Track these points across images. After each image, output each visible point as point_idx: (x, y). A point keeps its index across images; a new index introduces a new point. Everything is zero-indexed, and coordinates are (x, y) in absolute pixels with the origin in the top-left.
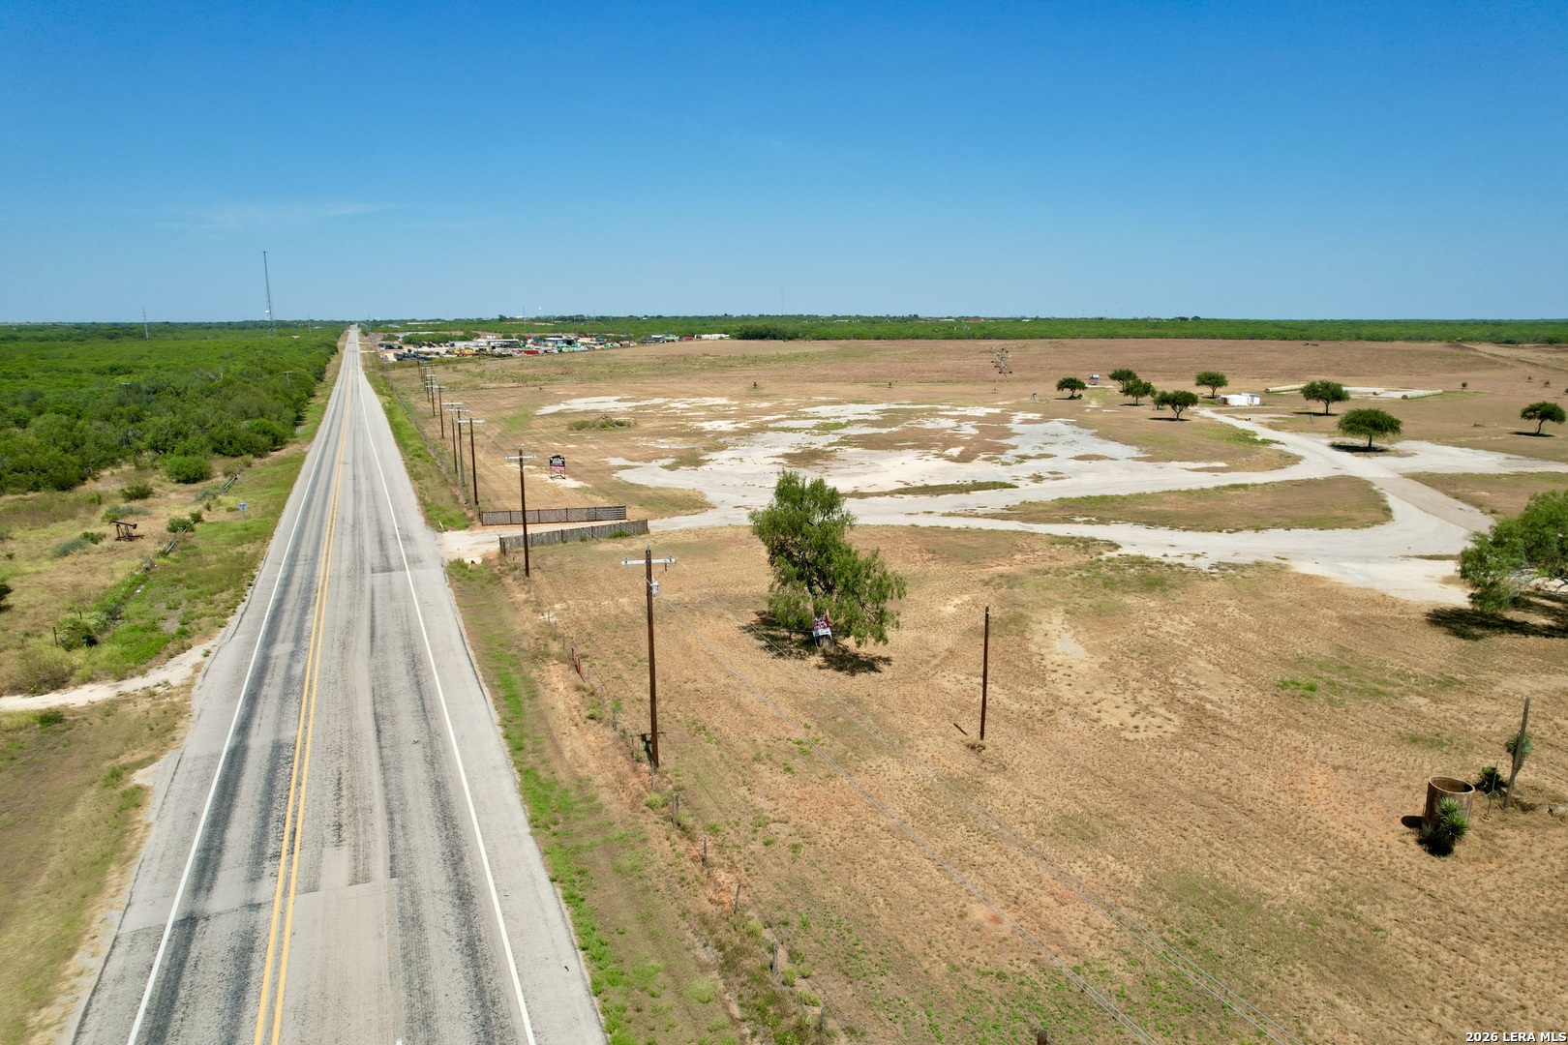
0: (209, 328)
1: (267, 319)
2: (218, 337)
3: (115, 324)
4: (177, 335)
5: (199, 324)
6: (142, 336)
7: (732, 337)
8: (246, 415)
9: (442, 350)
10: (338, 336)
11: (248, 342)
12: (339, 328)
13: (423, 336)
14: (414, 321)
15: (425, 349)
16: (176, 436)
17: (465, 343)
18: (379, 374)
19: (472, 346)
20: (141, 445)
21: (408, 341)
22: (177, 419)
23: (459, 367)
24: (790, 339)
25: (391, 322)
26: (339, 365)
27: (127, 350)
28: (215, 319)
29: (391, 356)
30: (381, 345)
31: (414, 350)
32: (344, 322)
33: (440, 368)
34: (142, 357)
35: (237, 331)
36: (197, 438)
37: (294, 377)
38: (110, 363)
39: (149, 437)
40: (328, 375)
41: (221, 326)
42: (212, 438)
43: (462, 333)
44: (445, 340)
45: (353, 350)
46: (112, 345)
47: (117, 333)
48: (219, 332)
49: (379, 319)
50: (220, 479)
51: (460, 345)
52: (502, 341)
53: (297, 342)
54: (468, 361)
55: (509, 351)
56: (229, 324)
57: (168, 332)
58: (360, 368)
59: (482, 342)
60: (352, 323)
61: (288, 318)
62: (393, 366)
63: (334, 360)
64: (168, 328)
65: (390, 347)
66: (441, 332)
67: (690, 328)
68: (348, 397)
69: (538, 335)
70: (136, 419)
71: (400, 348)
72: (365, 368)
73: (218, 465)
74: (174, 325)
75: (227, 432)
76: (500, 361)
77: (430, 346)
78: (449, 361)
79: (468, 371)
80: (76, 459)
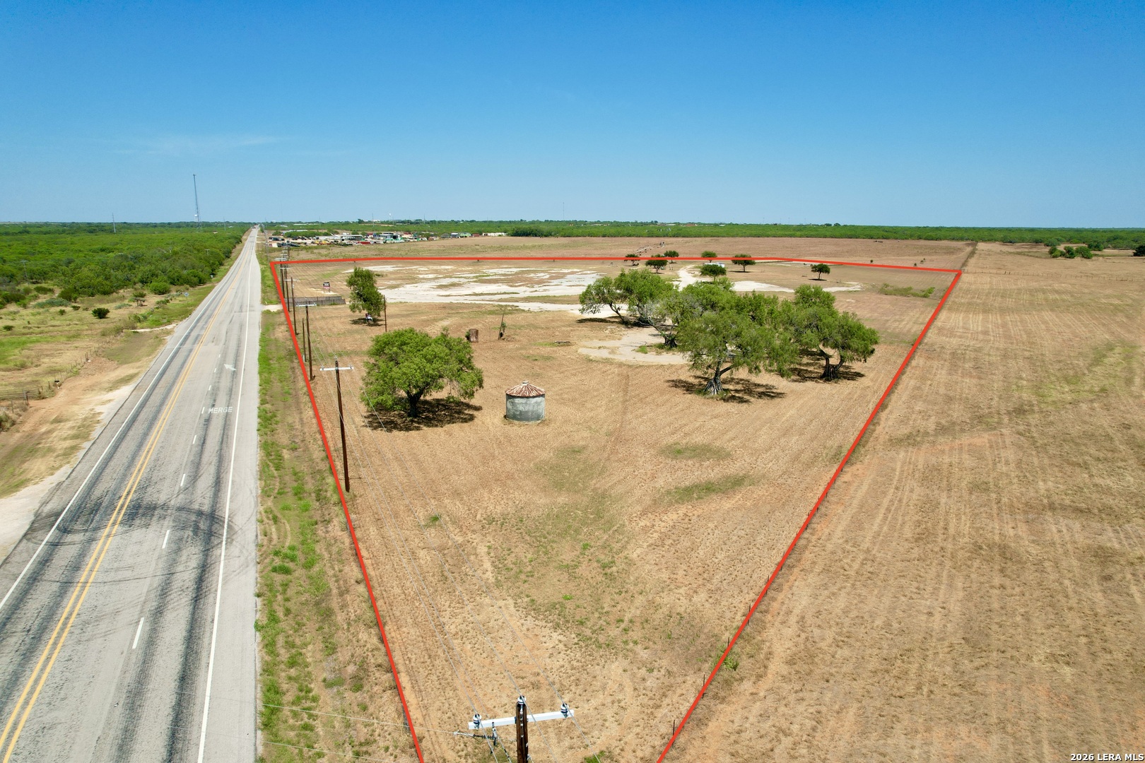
0: (155, 226)
1: (196, 220)
2: (162, 232)
3: (89, 224)
4: (134, 231)
5: (148, 224)
6: (112, 232)
7: (508, 235)
8: (185, 268)
9: (309, 242)
10: (244, 232)
11: (183, 235)
12: (245, 227)
13: (299, 233)
14: (300, 222)
15: (299, 241)
16: (153, 275)
17: (326, 237)
18: (264, 254)
19: (331, 239)
20: (136, 280)
21: (290, 236)
22: (153, 268)
23: (315, 251)
24: (546, 236)
25: (283, 223)
26: (241, 250)
27: (106, 240)
28: (158, 221)
29: (275, 245)
30: (270, 238)
31: (291, 240)
32: (250, 223)
33: (304, 252)
34: (117, 244)
35: (175, 229)
36: (162, 277)
37: (212, 253)
38: (99, 246)
39: (139, 276)
40: (233, 255)
41: (163, 225)
42: (169, 277)
43: (326, 231)
44: (313, 235)
45: (252, 240)
46: (93, 236)
47: (94, 229)
48: (162, 229)
49: (275, 221)
50: (174, 293)
51: (322, 238)
52: (351, 236)
53: (216, 236)
54: (325, 248)
55: (352, 242)
56: (169, 224)
57: (128, 229)
58: (254, 251)
59: (338, 237)
60: (255, 224)
61: (211, 220)
62: (274, 250)
63: (238, 247)
64: (126, 227)
65: (277, 240)
66: (313, 230)
67: (479, 228)
68: (243, 266)
69: (376, 232)
70: (132, 268)
71: (283, 240)
72: (257, 251)
73: (173, 288)
74: (130, 224)
75: (176, 274)
76: (343, 248)
77: (303, 239)
78: (310, 248)
79: (319, 253)
80: (108, 283)
